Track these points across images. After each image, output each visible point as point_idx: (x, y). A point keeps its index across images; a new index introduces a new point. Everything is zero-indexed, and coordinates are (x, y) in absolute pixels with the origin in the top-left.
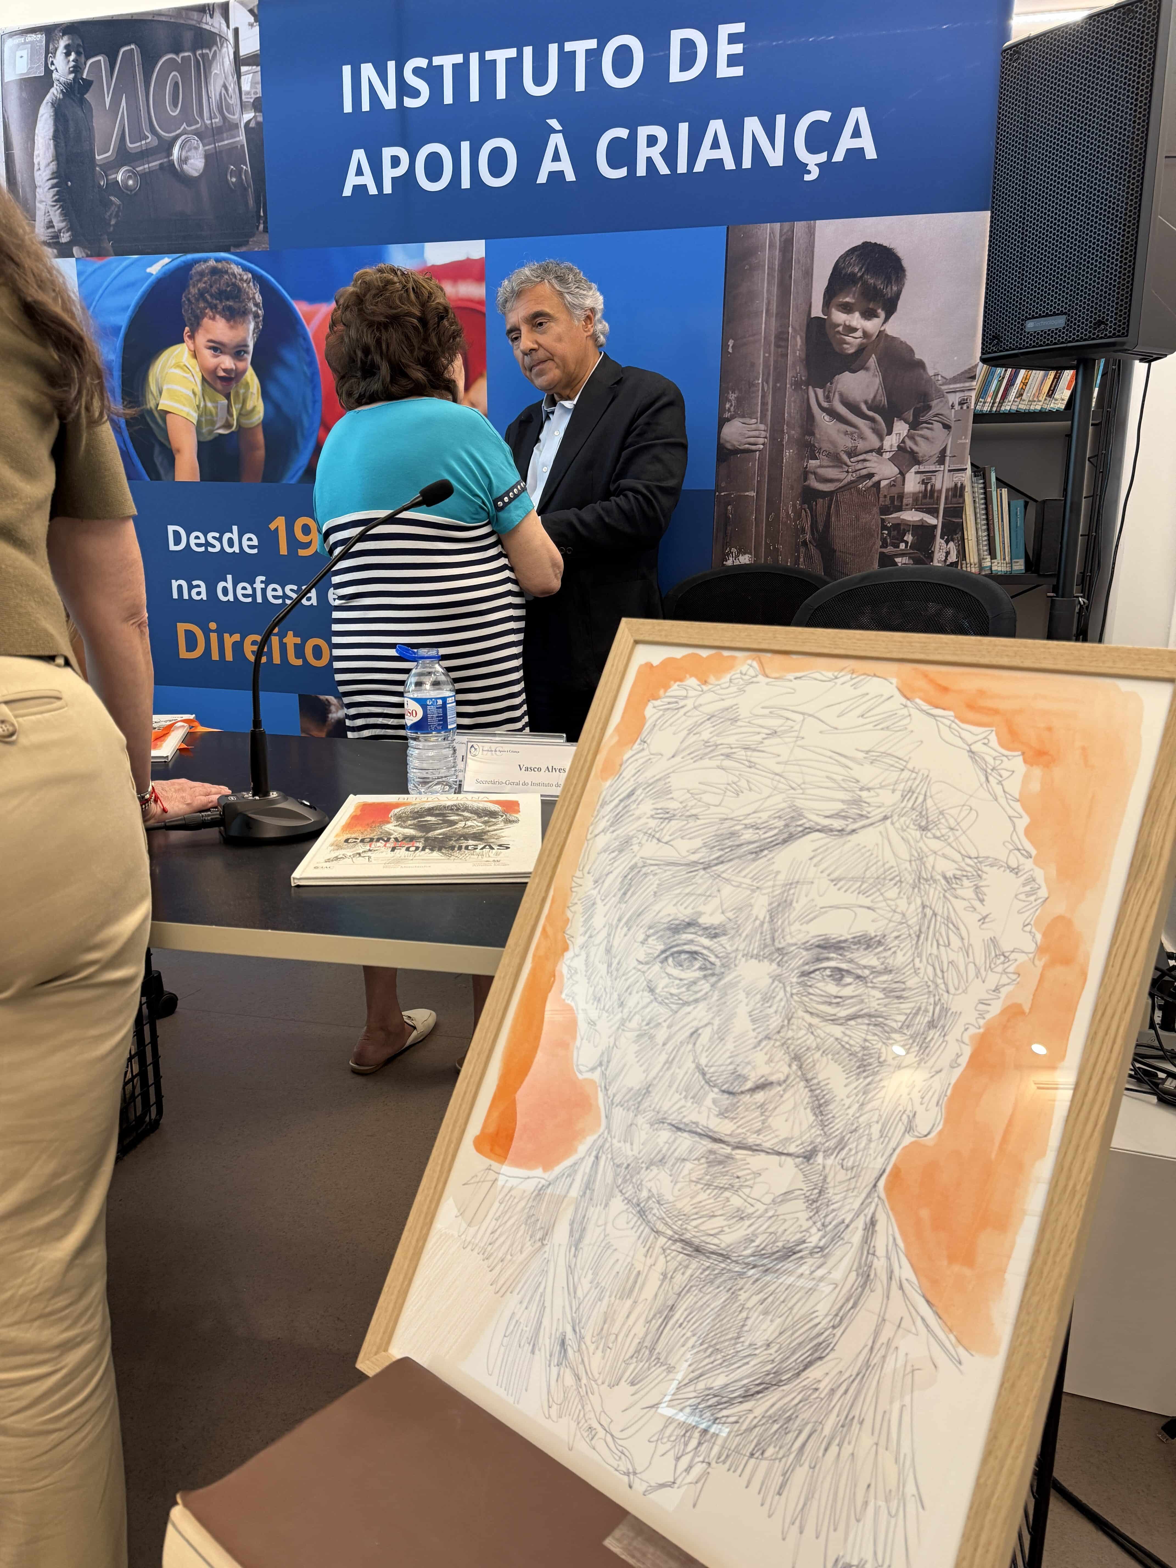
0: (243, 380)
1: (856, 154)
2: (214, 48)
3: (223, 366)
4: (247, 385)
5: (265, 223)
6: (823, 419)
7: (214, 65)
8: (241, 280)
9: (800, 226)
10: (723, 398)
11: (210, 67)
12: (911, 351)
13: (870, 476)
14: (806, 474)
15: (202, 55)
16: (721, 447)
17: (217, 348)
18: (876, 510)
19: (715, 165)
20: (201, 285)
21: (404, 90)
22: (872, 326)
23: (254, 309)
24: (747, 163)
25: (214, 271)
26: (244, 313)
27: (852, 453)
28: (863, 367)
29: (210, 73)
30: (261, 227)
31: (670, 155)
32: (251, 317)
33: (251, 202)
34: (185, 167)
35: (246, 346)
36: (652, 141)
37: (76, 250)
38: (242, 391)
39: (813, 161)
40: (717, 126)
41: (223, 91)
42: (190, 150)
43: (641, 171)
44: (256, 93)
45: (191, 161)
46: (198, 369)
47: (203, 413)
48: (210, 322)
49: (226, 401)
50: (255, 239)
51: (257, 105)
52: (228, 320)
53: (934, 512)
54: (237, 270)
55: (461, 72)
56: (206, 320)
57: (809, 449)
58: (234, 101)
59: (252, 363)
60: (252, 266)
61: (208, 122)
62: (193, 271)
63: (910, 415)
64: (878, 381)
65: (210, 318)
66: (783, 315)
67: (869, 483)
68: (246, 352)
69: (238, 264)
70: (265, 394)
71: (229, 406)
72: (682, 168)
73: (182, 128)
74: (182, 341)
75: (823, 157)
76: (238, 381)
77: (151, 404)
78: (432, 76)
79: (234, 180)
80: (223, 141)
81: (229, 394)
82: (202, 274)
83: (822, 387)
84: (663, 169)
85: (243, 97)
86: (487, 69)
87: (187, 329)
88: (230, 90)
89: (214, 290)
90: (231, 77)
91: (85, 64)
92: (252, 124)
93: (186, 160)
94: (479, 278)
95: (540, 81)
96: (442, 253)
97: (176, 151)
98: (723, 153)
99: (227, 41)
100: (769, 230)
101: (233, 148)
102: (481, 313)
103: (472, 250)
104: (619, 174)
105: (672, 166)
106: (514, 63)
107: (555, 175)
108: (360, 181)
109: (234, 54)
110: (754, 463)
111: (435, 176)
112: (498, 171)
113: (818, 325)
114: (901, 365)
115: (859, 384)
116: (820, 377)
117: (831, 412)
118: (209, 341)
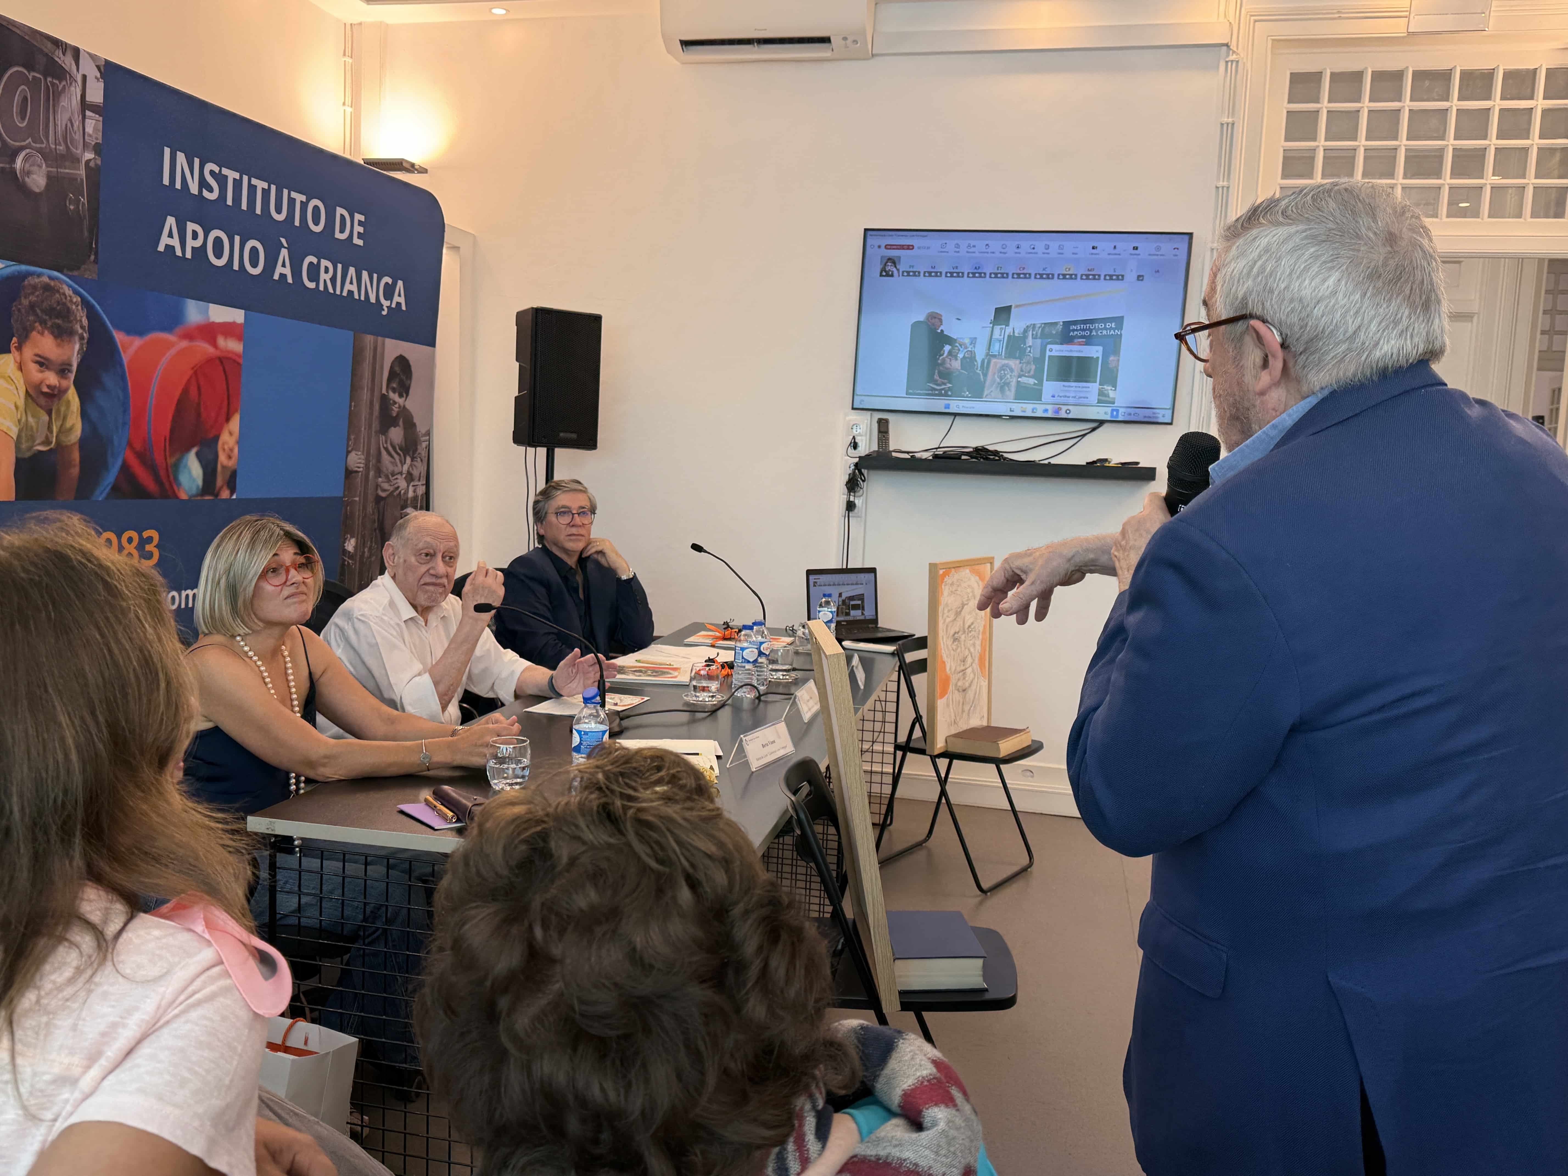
0: (65, 398)
1: (399, 304)
2: (64, 83)
3: (47, 383)
4: (68, 403)
5: (96, 254)
6: (384, 453)
8: (71, 301)
9: (380, 339)
10: (349, 439)
12: (412, 417)
13: (398, 487)
14: (377, 486)
17: (43, 363)
18: (399, 508)
19: (351, 293)
20: (33, 298)
21: (203, 184)
22: (401, 401)
23: (80, 331)
24: (363, 298)
25: (47, 288)
26: (71, 333)
27: (393, 475)
28: (398, 425)
30: (92, 257)
31: (333, 280)
32: (77, 338)
33: (86, 234)
34: (26, 179)
35: (70, 365)
38: (63, 409)
39: (386, 303)
40: (352, 271)
41: (69, 125)
42: (32, 165)
43: (321, 288)
45: (34, 176)
46: (22, 381)
47: (23, 428)
48: (39, 336)
49: (48, 417)
52: (56, 337)
54: (68, 292)
55: (238, 185)
56: (34, 333)
57: (379, 472)
58: (78, 137)
59: (74, 382)
61: (53, 146)
62: (26, 282)
63: (411, 453)
64: (402, 433)
65: (39, 332)
66: (372, 391)
67: (397, 492)
68: (70, 371)
69: (69, 286)
70: (84, 414)
71: (50, 422)
72: (338, 292)
73: (27, 142)
74: (9, 351)
75: (388, 303)
76: (60, 399)
78: (222, 180)
79: (72, 207)
80: (65, 168)
81: (52, 410)
82: (35, 287)
83: (384, 435)
84: (331, 290)
87: (15, 339)
89: (45, 306)
92: (92, 164)
93: (29, 173)
94: (240, 338)
95: (279, 211)
96: (220, 314)
97: (19, 163)
98: (354, 288)
99: (76, 81)
100: (369, 339)
101: (73, 179)
102: (239, 364)
103: (237, 316)
104: (312, 285)
105: (334, 289)
106: (266, 193)
107: (283, 276)
108: (170, 242)
109: (81, 96)
110: (359, 479)
111: (218, 255)
112: (254, 264)
113: (384, 399)
114: (410, 425)
115: (396, 434)
116: (384, 429)
117: (386, 449)
118: (37, 355)
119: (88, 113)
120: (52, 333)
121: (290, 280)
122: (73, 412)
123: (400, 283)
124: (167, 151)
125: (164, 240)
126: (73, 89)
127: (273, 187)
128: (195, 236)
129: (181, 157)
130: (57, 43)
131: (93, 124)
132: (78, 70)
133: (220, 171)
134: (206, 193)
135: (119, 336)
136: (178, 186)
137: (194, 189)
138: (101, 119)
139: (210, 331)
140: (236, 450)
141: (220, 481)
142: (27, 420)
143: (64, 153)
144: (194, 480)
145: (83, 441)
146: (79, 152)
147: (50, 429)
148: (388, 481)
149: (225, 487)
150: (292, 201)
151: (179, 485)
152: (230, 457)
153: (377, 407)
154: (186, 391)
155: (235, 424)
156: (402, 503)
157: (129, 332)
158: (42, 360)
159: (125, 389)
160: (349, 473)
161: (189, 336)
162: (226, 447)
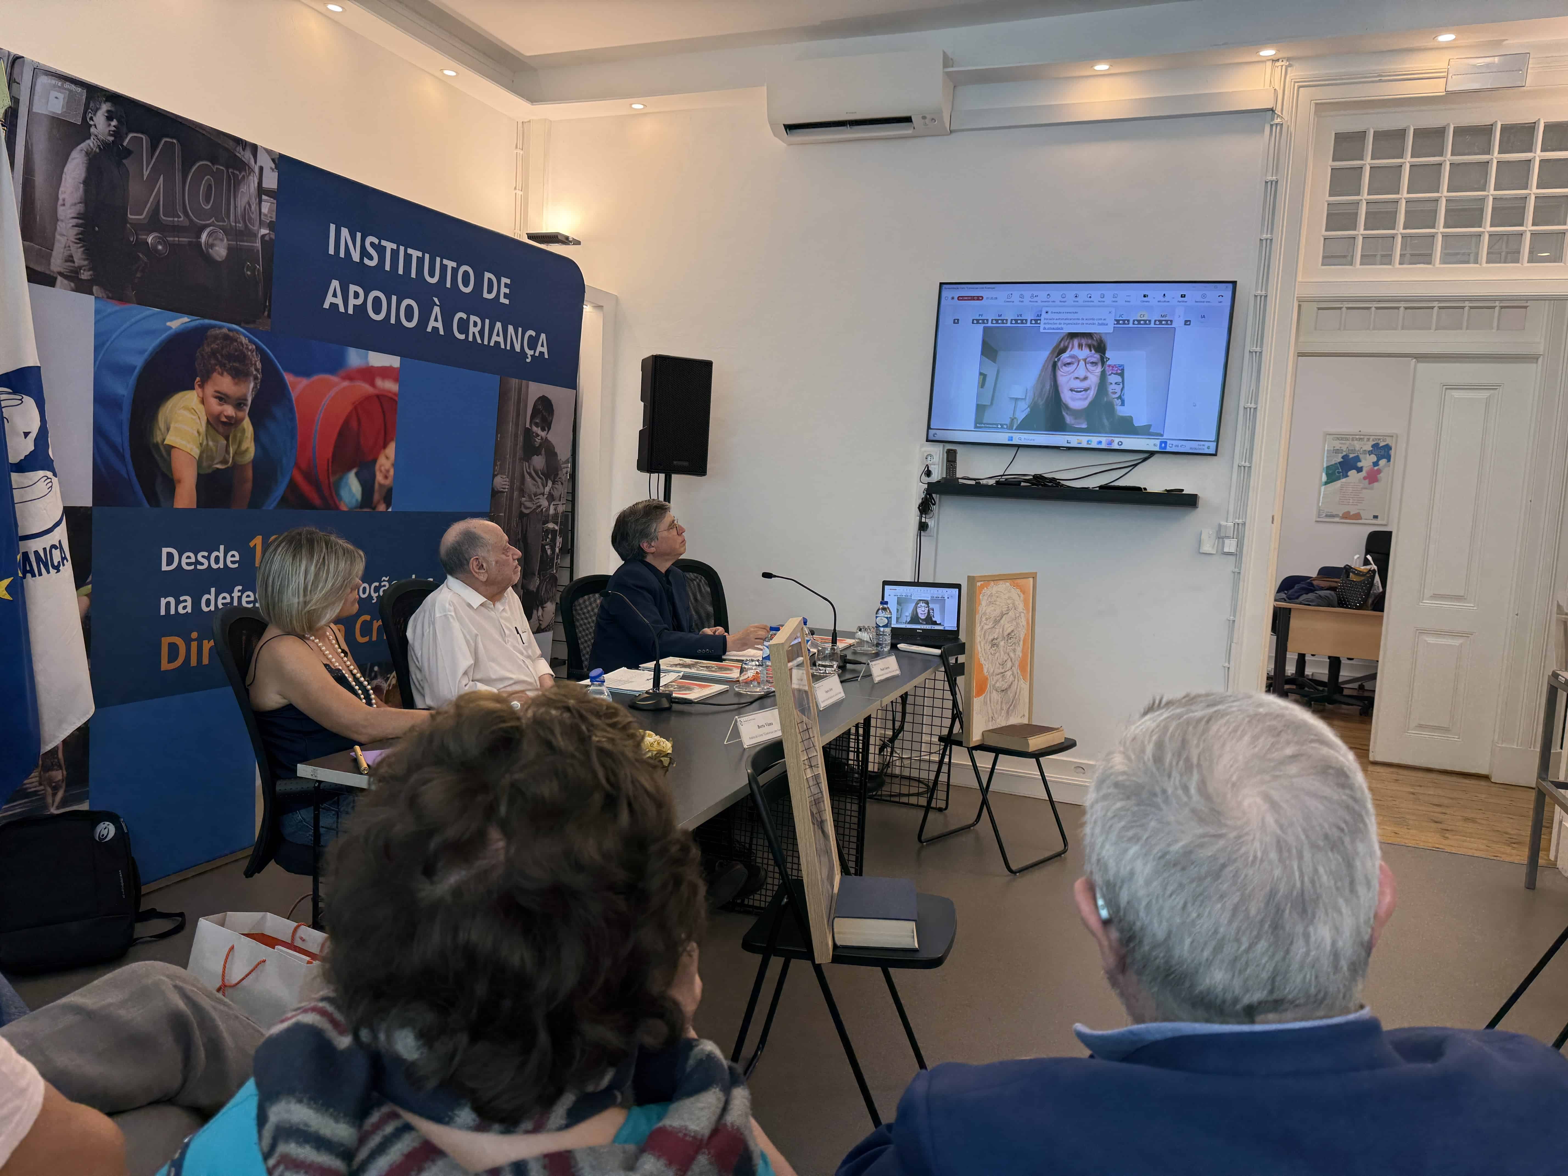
0: (240, 427)
1: (542, 353)
2: (243, 173)
3: (226, 414)
4: (244, 430)
5: (269, 311)
6: (527, 476)
7: (242, 185)
8: (247, 348)
9: (524, 382)
10: (495, 465)
11: (239, 185)
12: (554, 448)
13: (540, 506)
14: (521, 504)
15: (233, 173)
16: (493, 489)
17: (222, 398)
18: (541, 523)
19: (497, 343)
20: (214, 346)
21: (364, 253)
22: (543, 434)
23: (255, 373)
24: (508, 348)
25: (226, 337)
26: (247, 374)
27: (535, 495)
28: (540, 454)
29: (239, 189)
30: (266, 313)
31: (481, 333)
32: (252, 378)
33: (261, 294)
34: (210, 250)
35: (246, 400)
36: (475, 324)
37: (95, 289)
38: (239, 435)
39: (530, 353)
40: (499, 325)
41: (247, 206)
42: (216, 239)
43: (471, 339)
44: (271, 217)
45: (217, 248)
46: (204, 413)
47: (204, 450)
48: (219, 377)
49: (225, 442)
50: (261, 320)
51: (271, 226)
52: (233, 377)
53: (556, 523)
54: (245, 341)
55: (395, 253)
56: (215, 375)
57: (522, 492)
58: (255, 216)
59: (249, 414)
60: (257, 340)
61: (233, 224)
62: (209, 333)
63: (552, 477)
64: (544, 460)
65: (219, 374)
66: (517, 425)
67: (539, 510)
68: (246, 405)
69: (246, 336)
70: (257, 438)
71: (227, 446)
72: (486, 343)
73: (211, 221)
74: (193, 388)
75: (532, 352)
76: (236, 427)
77: (159, 439)
78: (381, 250)
79: (249, 273)
80: (243, 241)
81: (229, 436)
82: (216, 337)
83: (528, 462)
84: (479, 341)
85: (262, 216)
86: (408, 258)
87: (198, 379)
88: (253, 208)
89: (224, 352)
90: (254, 199)
91: (127, 134)
92: (267, 238)
93: (212, 246)
94: (396, 380)
95: (432, 275)
96: (378, 360)
97: (204, 236)
98: (501, 339)
99: (254, 172)
100: (514, 382)
101: (250, 250)
102: (394, 400)
103: (394, 361)
104: (462, 337)
105: (482, 340)
106: (420, 261)
107: (435, 329)
108: (334, 300)
109: (258, 183)
110: (503, 500)
111: (377, 311)
112: (409, 318)
113: (528, 432)
114: (551, 454)
115: (539, 461)
116: (527, 456)
117: (530, 474)
118: (216, 392)
119: (264, 197)
120: (229, 373)
121: (442, 332)
122: (247, 437)
123: (543, 336)
124: (333, 227)
125: (329, 300)
126: (251, 177)
127: (427, 256)
128: (356, 295)
129: (345, 232)
130: (238, 141)
131: (268, 206)
132: (256, 162)
133: (380, 242)
134: (367, 261)
135: (288, 378)
136: (342, 255)
137: (356, 257)
138: (275, 201)
139: (369, 374)
140: (392, 472)
141: (376, 497)
142: (207, 444)
143: (243, 229)
144: (353, 496)
145: (255, 462)
146: (256, 228)
147: (227, 452)
148: (531, 500)
149: (382, 502)
150: (444, 268)
151: (341, 499)
152: (386, 477)
153: (521, 439)
154: (346, 422)
155: (391, 450)
156: (543, 518)
157: (298, 373)
158: (223, 396)
159: (293, 419)
160: (495, 493)
161: (350, 377)
162: (383, 468)
